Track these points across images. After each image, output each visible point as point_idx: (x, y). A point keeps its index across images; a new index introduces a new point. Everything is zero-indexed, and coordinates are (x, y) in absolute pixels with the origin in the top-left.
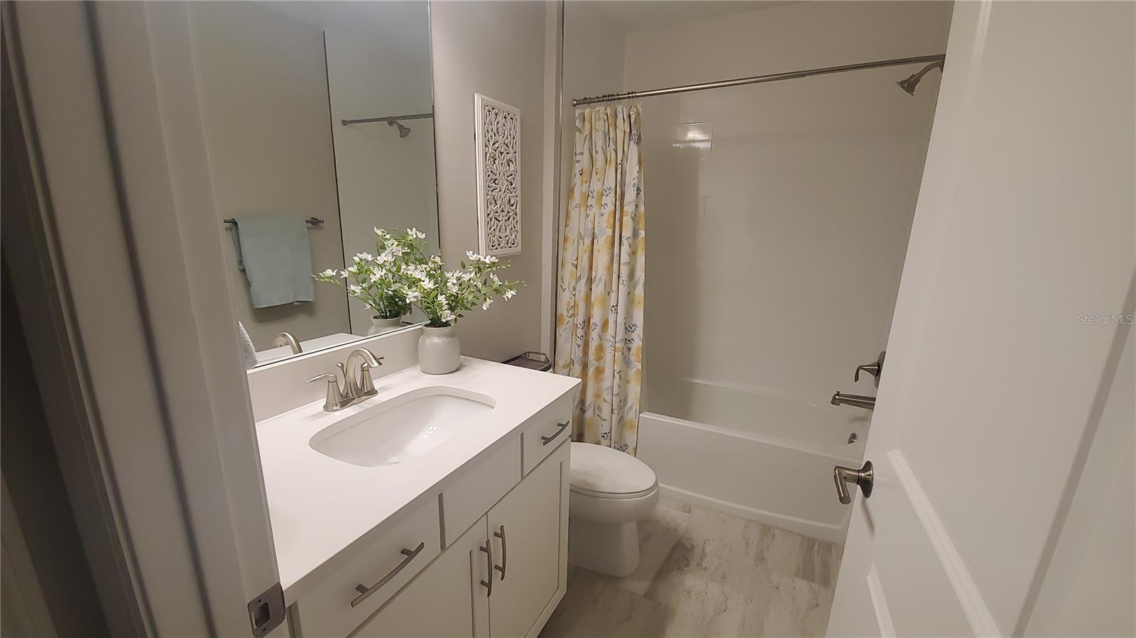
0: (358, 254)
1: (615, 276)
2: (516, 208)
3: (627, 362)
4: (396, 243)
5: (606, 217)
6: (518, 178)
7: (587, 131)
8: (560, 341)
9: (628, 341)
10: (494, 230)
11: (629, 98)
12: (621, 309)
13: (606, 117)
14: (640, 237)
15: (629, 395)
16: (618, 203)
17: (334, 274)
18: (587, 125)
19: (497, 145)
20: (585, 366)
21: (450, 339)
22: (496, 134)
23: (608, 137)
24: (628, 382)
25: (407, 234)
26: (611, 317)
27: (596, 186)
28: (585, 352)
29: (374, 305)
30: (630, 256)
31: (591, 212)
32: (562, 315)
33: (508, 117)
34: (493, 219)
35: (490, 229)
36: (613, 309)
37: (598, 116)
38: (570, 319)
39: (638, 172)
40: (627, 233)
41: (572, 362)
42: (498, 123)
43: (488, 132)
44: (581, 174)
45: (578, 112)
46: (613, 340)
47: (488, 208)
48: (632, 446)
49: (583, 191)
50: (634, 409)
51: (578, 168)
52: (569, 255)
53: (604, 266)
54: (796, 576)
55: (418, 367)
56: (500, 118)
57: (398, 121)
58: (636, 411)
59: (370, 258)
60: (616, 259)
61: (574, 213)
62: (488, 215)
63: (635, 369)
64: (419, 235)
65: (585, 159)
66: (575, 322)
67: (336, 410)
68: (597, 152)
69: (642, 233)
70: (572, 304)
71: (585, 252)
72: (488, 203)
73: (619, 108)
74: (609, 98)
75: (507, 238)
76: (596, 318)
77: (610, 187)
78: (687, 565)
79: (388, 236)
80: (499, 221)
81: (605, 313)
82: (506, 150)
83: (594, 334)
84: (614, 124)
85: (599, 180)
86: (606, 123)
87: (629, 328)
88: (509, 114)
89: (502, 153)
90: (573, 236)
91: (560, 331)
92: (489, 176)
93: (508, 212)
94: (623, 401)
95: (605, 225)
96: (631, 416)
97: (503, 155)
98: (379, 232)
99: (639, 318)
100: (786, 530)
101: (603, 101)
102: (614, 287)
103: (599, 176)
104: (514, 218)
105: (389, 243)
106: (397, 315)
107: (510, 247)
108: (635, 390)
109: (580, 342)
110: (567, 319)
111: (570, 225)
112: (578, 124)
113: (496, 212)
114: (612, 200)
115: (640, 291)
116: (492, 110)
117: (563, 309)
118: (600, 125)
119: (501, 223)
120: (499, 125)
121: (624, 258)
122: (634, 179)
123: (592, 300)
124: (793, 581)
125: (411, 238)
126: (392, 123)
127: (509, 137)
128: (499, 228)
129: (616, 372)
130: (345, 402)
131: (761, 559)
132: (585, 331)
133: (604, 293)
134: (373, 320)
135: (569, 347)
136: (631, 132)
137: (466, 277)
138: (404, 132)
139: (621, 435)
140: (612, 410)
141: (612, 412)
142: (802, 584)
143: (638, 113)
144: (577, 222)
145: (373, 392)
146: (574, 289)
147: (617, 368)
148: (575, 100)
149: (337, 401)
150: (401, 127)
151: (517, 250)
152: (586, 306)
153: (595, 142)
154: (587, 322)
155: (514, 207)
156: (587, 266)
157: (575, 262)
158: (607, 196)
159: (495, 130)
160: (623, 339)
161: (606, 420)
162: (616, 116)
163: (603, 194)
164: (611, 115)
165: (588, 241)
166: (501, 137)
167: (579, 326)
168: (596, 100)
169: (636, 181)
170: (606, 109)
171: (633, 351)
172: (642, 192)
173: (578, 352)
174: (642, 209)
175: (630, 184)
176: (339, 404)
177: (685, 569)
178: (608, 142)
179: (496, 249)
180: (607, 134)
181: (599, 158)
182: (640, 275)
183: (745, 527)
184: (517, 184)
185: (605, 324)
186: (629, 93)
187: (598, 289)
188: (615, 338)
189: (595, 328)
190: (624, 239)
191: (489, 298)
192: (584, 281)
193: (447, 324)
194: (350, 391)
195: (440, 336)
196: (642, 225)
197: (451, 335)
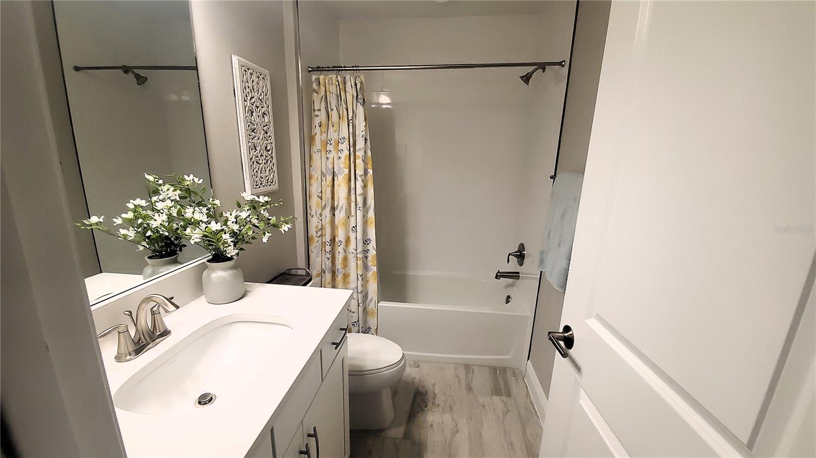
0: (131, 201)
1: (353, 205)
2: (272, 153)
3: (366, 267)
4: (173, 188)
5: (342, 160)
6: (272, 128)
7: (323, 93)
8: (312, 256)
9: (366, 251)
10: (256, 171)
11: (354, 70)
12: (359, 229)
13: (337, 83)
14: (369, 175)
15: (369, 291)
16: (352, 149)
17: (101, 220)
18: (323, 88)
19: (253, 100)
20: (334, 273)
21: (235, 271)
22: (252, 91)
23: (340, 99)
24: (367, 281)
25: (185, 180)
26: (352, 235)
27: (333, 135)
28: (333, 263)
29: (148, 246)
30: (363, 189)
31: (331, 156)
32: (312, 236)
33: (261, 77)
34: (255, 162)
35: (253, 171)
36: (354, 229)
37: (331, 82)
38: (319, 239)
39: (365, 126)
40: (360, 172)
41: (323, 271)
42: (253, 81)
43: (245, 88)
44: (320, 126)
45: (314, 77)
46: (355, 252)
47: (250, 154)
48: (374, 328)
49: (323, 139)
50: (374, 301)
51: (316, 121)
52: (314, 189)
53: (345, 197)
54: (492, 395)
55: (203, 299)
56: (254, 77)
57: (134, 70)
58: (375, 302)
59: (143, 203)
60: (353, 192)
61: (316, 157)
62: (251, 159)
63: (372, 271)
64: (196, 180)
65: (322, 115)
66: (324, 240)
67: (130, 360)
68: (332, 110)
69: (370, 171)
70: (320, 227)
71: (328, 186)
72: (250, 149)
73: (348, 77)
74: (337, 69)
75: (267, 178)
76: (341, 236)
77: (344, 137)
78: (426, 406)
79: (161, 182)
80: (260, 164)
81: (347, 233)
82: (261, 104)
83: (340, 249)
84: (344, 89)
85: (335, 131)
86: (338, 88)
87: (366, 242)
88: (261, 75)
89: (258, 107)
90: (316, 174)
91: (312, 248)
92: (249, 126)
93: (266, 157)
94: (365, 296)
95: (342, 166)
96: (371, 306)
97: (259, 109)
98: (151, 178)
99: (372, 234)
100: (480, 365)
101: (333, 70)
102: (353, 213)
103: (335, 128)
104: (271, 161)
105: (165, 188)
106: (173, 253)
107: (270, 185)
108: (373, 287)
109: (328, 256)
110: (316, 239)
111: (313, 166)
112: (315, 86)
113: (257, 157)
114: (347, 147)
115: (371, 214)
116: (247, 70)
117: (313, 232)
118: (333, 89)
119: (261, 165)
120: (255, 83)
121: (359, 190)
122: (362, 131)
123: (336, 223)
124: (491, 399)
125: (188, 183)
126: (127, 71)
127: (262, 94)
128: (260, 170)
129: (359, 276)
130: (139, 348)
131: (470, 389)
132: (332, 247)
133: (345, 217)
134: (148, 260)
135: (319, 260)
136: (357, 96)
137: (244, 215)
138: (141, 80)
139: (365, 321)
140: (359, 304)
141: (359, 305)
142: (496, 399)
143: (361, 83)
144: (319, 163)
145: (166, 333)
146: (321, 215)
147: (360, 273)
148: (311, 68)
149: (131, 350)
150: (138, 77)
151: (275, 187)
152: (332, 228)
153: (330, 102)
154: (333, 240)
155: (270, 152)
156: (330, 197)
157: (320, 195)
158: (342, 143)
159: (251, 87)
160: (362, 251)
161: (354, 312)
162: (345, 83)
163: (339, 142)
164: (341, 82)
165: (329, 178)
166: (256, 94)
167: (327, 243)
168: (328, 69)
169: (364, 133)
170: (337, 77)
171: (370, 258)
172: (369, 140)
173: (329, 263)
174: (369, 153)
175: (359, 135)
176: (133, 353)
177: (426, 409)
178: (340, 102)
179: (259, 187)
180: (339, 96)
181: (334, 115)
182: (371, 202)
183: (455, 369)
184: (271, 132)
185: (348, 240)
186: (353, 67)
187: (340, 215)
188: (356, 250)
189: (341, 244)
190: (358, 176)
191: (268, 232)
192: (328, 209)
193: (231, 259)
194: (142, 337)
195: (224, 269)
196: (370, 166)
197: (234, 267)
